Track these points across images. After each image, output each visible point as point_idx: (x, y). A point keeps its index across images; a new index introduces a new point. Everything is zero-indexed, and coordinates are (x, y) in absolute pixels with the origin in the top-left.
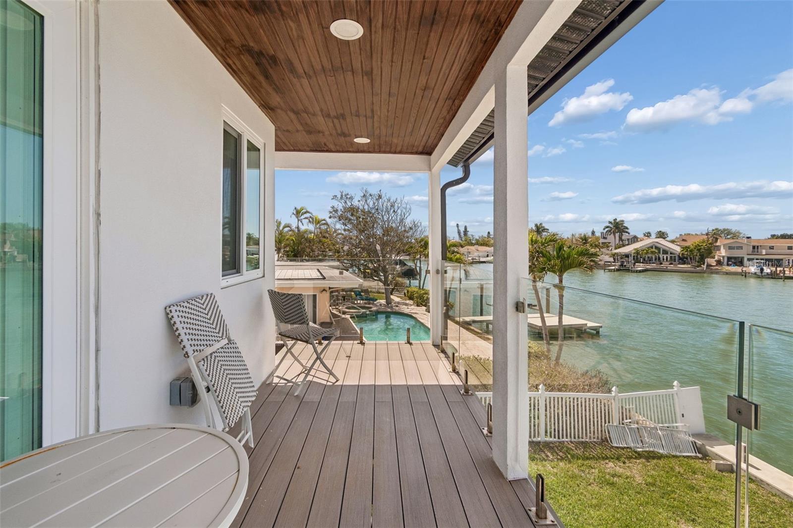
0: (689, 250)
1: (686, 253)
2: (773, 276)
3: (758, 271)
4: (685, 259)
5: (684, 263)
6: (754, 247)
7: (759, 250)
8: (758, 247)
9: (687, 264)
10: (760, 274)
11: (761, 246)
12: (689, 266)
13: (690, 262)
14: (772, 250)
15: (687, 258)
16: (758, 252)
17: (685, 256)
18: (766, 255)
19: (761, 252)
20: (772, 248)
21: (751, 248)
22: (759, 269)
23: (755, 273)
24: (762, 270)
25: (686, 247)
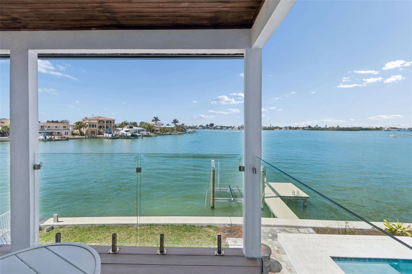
0: (7, 128)
1: (5, 130)
2: (50, 140)
3: (44, 138)
4: (4, 134)
5: (4, 136)
6: (41, 127)
7: (44, 128)
8: (43, 126)
9: (6, 136)
10: (45, 139)
11: (44, 126)
12: (7, 137)
13: (8, 135)
14: (49, 128)
15: (5, 133)
16: (43, 129)
17: (5, 131)
18: (47, 130)
19: (45, 129)
20: (49, 127)
21: (40, 127)
22: (44, 137)
23: (43, 139)
24: (46, 137)
25: (5, 127)
